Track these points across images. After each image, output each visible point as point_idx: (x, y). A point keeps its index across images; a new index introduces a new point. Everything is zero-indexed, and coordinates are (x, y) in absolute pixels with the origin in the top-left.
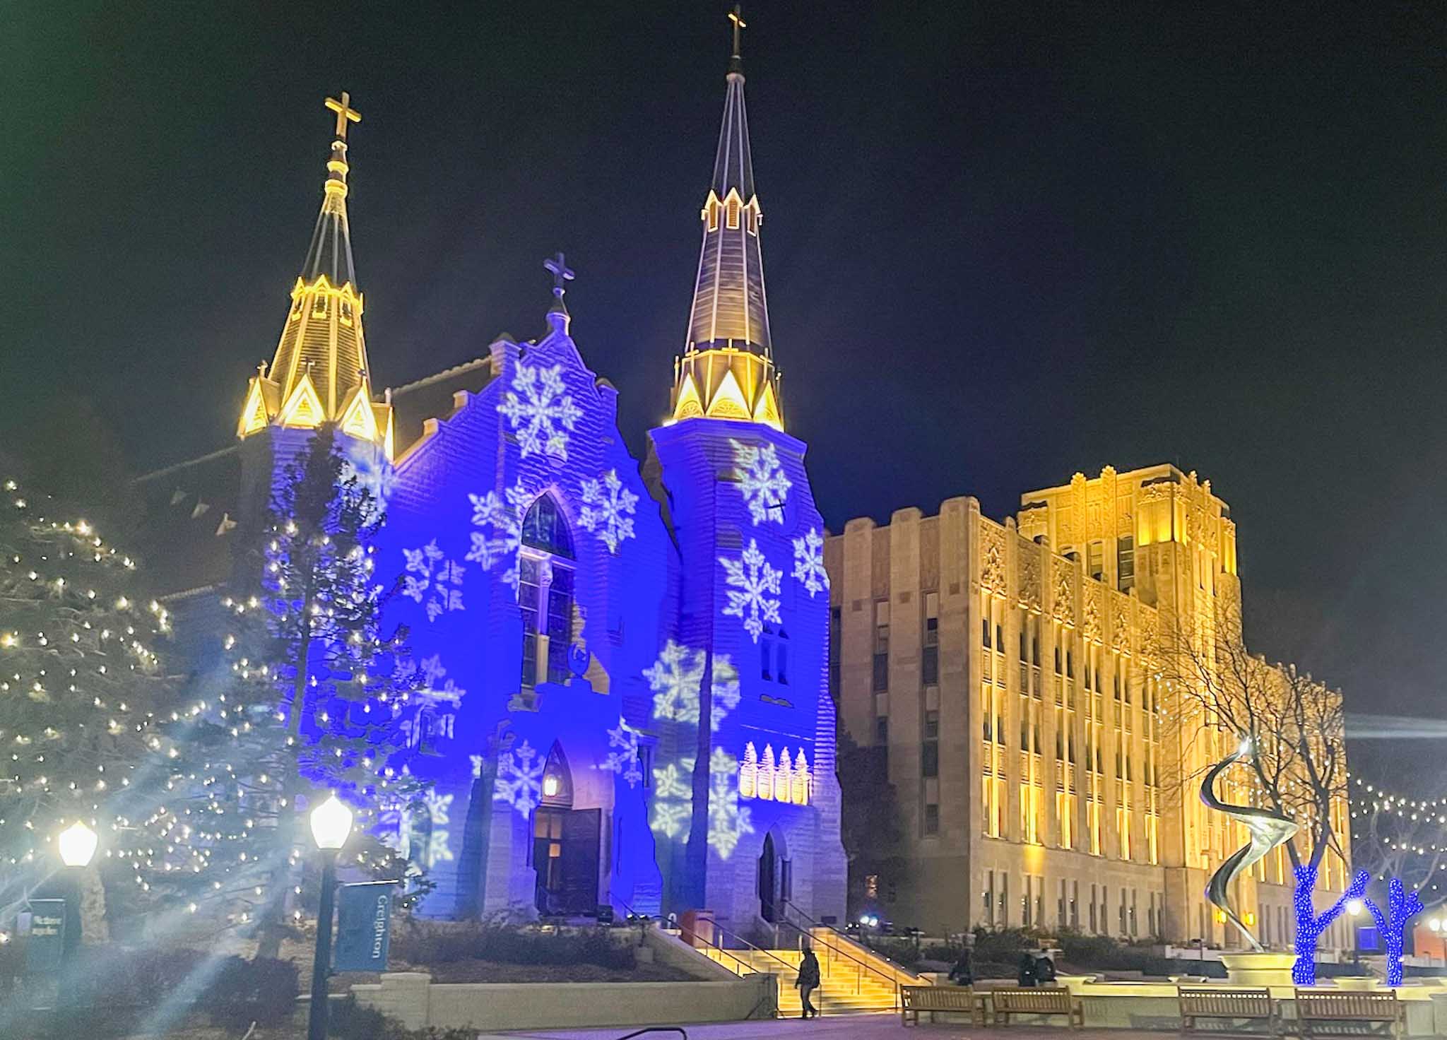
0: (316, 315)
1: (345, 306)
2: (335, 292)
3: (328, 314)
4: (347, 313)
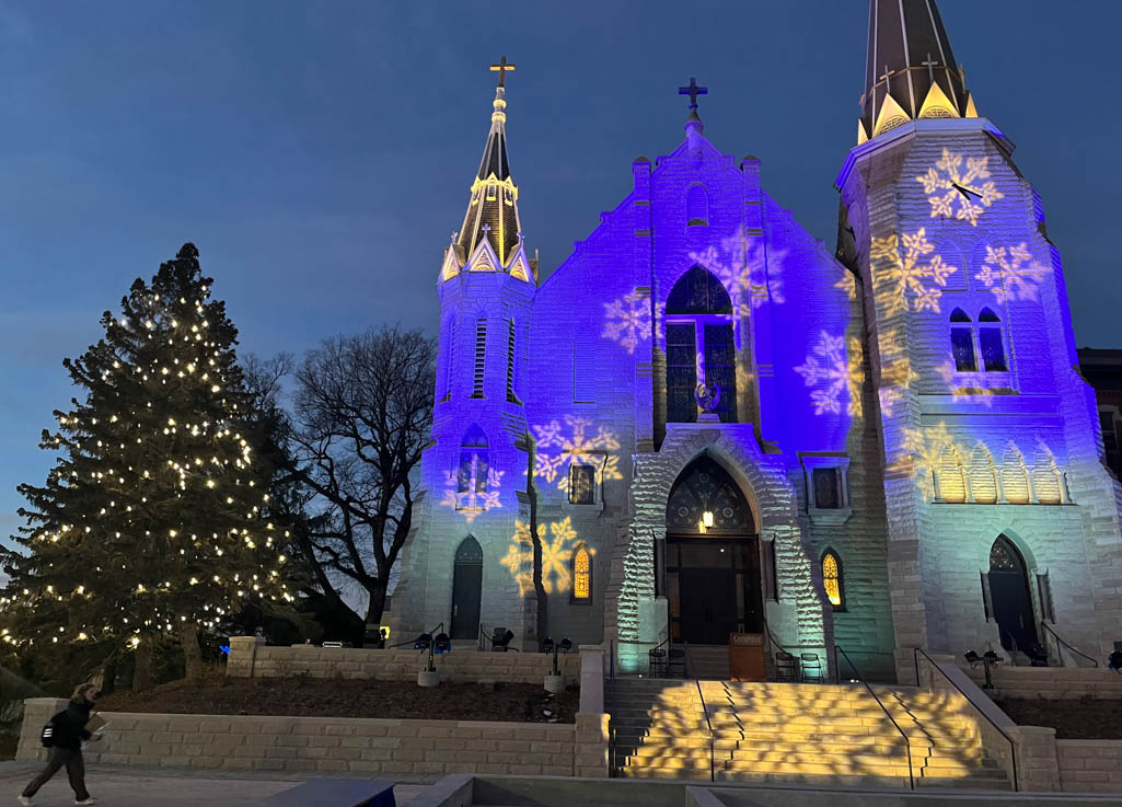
0: (489, 199)
1: (507, 193)
2: (501, 183)
3: (497, 197)
4: (510, 197)
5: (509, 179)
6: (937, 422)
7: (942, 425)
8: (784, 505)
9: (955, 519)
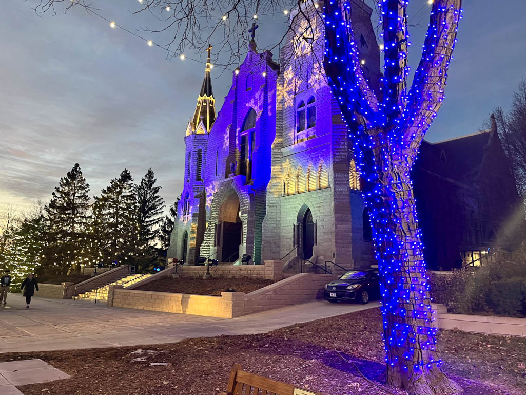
5: (211, 96)
6: (286, 160)
7: (288, 160)
8: (247, 206)
9: (288, 202)
